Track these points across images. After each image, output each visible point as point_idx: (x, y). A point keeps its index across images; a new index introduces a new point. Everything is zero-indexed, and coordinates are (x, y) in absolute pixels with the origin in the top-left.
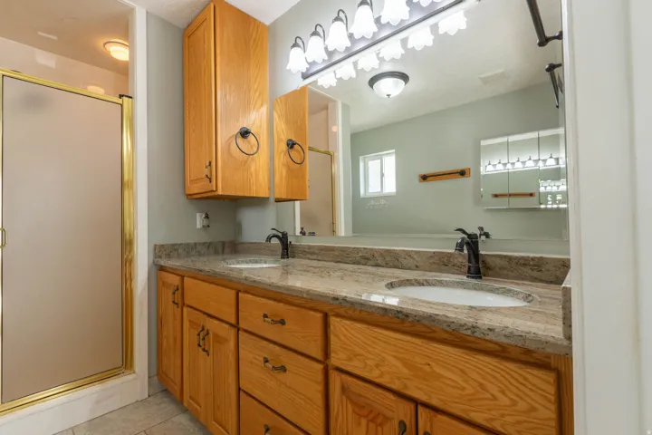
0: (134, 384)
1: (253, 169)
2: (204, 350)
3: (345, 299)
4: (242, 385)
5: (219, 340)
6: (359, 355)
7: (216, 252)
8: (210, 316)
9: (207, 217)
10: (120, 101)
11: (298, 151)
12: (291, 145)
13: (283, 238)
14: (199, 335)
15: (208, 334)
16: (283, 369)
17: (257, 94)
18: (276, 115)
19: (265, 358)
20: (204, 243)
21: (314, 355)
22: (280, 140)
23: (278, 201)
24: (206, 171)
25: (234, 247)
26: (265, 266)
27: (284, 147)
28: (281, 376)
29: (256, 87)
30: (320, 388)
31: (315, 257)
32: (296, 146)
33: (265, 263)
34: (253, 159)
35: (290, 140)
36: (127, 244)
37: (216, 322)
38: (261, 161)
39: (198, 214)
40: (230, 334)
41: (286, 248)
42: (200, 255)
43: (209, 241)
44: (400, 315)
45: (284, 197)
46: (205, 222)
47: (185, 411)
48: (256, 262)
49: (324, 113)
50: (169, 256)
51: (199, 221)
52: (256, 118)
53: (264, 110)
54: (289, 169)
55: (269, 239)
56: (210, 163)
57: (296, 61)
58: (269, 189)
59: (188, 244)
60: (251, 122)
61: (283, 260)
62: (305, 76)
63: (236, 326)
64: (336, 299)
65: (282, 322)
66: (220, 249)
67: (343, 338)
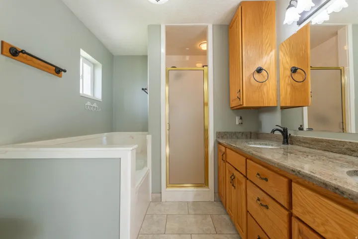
0: (208, 193)
1: (265, 90)
2: (233, 185)
3: (299, 172)
4: (249, 209)
5: (240, 183)
6: (311, 213)
7: (247, 138)
8: (236, 169)
9: (241, 118)
10: (203, 69)
11: (300, 73)
12: (294, 70)
13: (284, 132)
14: (231, 177)
15: (234, 178)
16: (267, 207)
17: (268, 45)
18: (281, 54)
19: (258, 198)
20: (240, 132)
21: (283, 203)
22: (285, 69)
23: (283, 108)
24: (238, 95)
25: (257, 135)
26: (270, 147)
27: (289, 73)
28: (265, 210)
29: (267, 41)
30: (286, 225)
31: (307, 145)
32: (298, 70)
33: (272, 146)
34: (265, 85)
35: (294, 67)
36: (206, 131)
37: (238, 173)
38: (271, 84)
39: (237, 118)
40: (243, 180)
41: (286, 138)
42: (238, 138)
43: (242, 131)
44: (337, 191)
45: (288, 105)
46: (240, 121)
47: (228, 214)
48: (266, 145)
49: (334, 38)
50: (222, 137)
51: (237, 121)
52: (267, 60)
53: (273, 53)
54: (293, 86)
55: (273, 131)
56: (240, 90)
57: (291, 17)
58: (277, 101)
59: (232, 133)
60: (264, 63)
61: (284, 145)
62: (299, 23)
63: (246, 177)
64: (293, 171)
65: (266, 180)
66: (249, 135)
67: (300, 198)
